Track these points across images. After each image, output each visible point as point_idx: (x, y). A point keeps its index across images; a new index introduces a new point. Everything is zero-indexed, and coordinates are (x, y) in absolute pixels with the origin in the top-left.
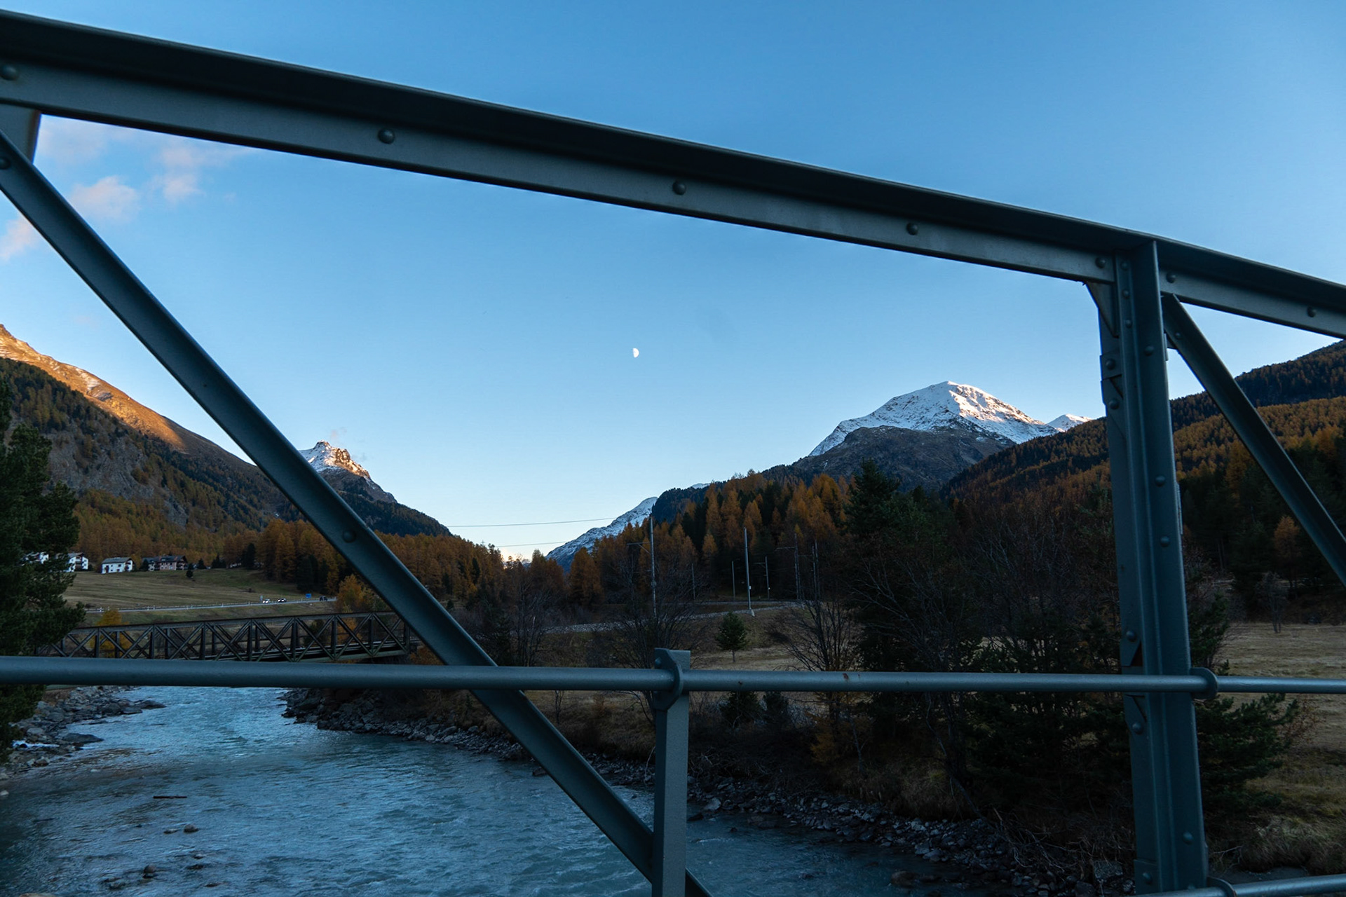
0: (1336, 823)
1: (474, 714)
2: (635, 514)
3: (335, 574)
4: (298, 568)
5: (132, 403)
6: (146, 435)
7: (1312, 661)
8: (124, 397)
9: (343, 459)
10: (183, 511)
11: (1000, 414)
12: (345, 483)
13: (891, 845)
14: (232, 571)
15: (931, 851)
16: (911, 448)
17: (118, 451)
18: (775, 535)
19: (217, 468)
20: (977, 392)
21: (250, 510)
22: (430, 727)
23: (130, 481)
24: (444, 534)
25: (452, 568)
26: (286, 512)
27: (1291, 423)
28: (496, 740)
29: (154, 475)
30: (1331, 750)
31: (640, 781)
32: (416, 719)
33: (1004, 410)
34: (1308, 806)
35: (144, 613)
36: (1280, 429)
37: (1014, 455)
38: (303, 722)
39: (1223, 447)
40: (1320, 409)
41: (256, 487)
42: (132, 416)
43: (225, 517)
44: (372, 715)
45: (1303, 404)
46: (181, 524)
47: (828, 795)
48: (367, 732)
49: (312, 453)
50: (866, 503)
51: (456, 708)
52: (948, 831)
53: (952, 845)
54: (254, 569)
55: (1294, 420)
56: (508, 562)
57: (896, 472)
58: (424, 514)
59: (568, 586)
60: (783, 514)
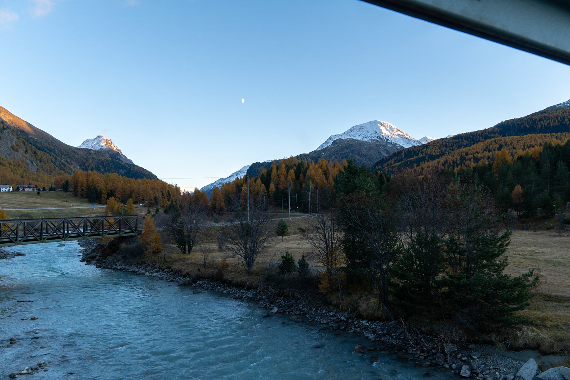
0: (551, 330)
1: (167, 263)
2: (240, 173)
3: (105, 195)
4: (89, 192)
5: (10, 114)
6: (17, 130)
7: (529, 249)
8: (6, 111)
9: (109, 144)
10: (35, 165)
11: (399, 135)
12: (110, 154)
13: (354, 332)
14: (59, 192)
15: (371, 335)
16: (360, 148)
17: (4, 137)
18: (301, 185)
19: (51, 146)
20: (389, 125)
21: (66, 165)
22: (147, 268)
23: (10, 150)
24: (155, 178)
25: (158, 194)
26: (83, 167)
27: (520, 144)
28: (177, 276)
29: (21, 148)
30: (545, 294)
31: (241, 297)
32: (141, 265)
33: (401, 133)
34: (539, 322)
35: (17, 211)
36: (515, 146)
37: (403, 153)
38: (89, 264)
39: (491, 153)
40: (532, 139)
41: (69, 155)
42: (10, 121)
43: (55, 168)
44: (121, 262)
45: (525, 136)
46: (34, 170)
47: (325, 307)
48: (118, 270)
49: (95, 140)
50: (348, 178)
51: (159, 260)
52: (379, 326)
53: (381, 333)
54: (68, 192)
55: (521, 143)
56: (183, 192)
57: (353, 158)
58: (146, 170)
59: (210, 203)
60: (305, 176)
